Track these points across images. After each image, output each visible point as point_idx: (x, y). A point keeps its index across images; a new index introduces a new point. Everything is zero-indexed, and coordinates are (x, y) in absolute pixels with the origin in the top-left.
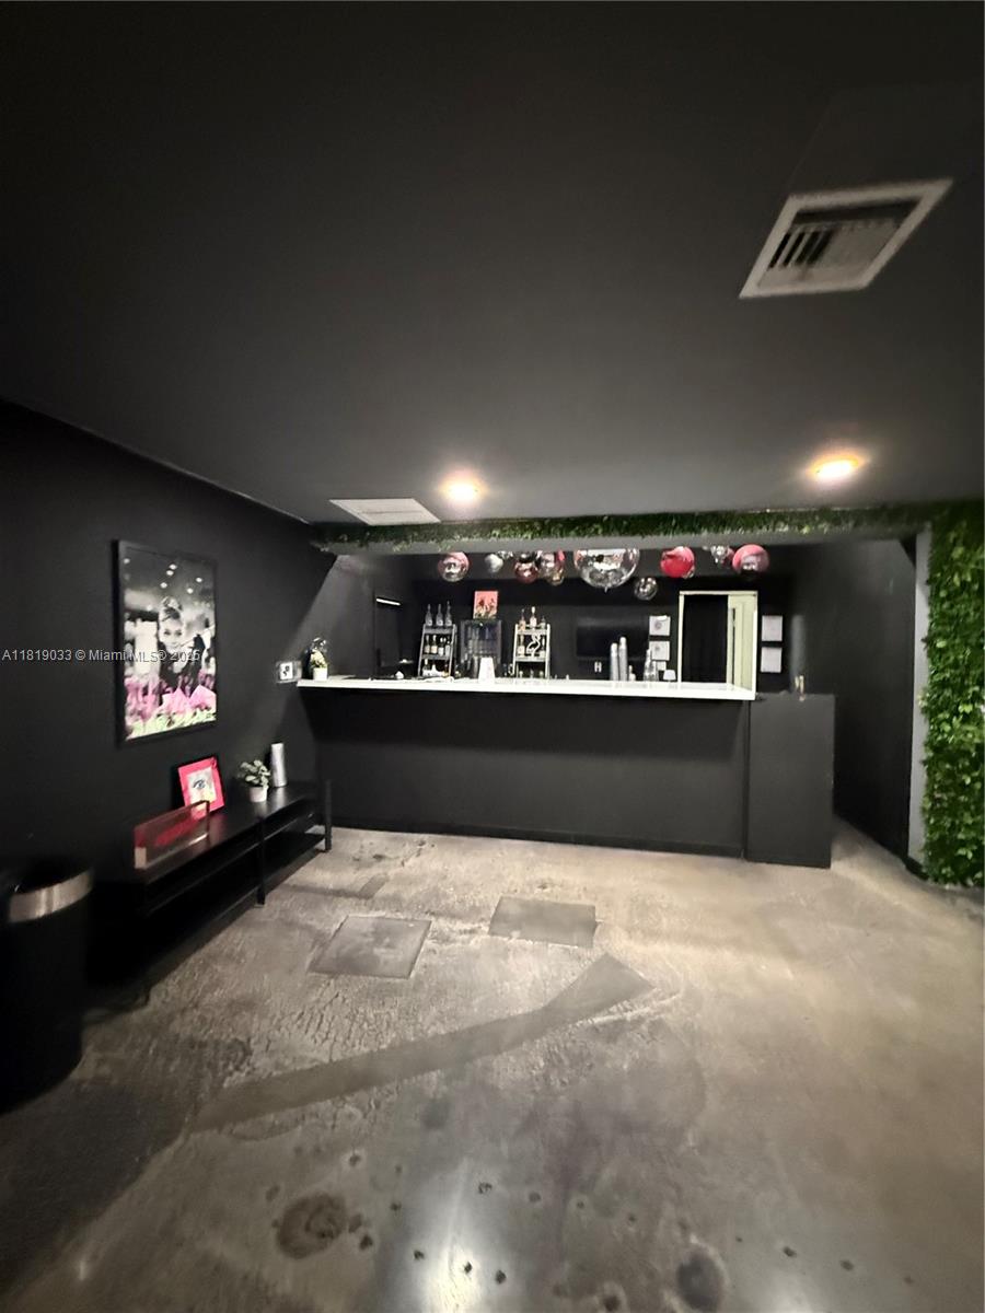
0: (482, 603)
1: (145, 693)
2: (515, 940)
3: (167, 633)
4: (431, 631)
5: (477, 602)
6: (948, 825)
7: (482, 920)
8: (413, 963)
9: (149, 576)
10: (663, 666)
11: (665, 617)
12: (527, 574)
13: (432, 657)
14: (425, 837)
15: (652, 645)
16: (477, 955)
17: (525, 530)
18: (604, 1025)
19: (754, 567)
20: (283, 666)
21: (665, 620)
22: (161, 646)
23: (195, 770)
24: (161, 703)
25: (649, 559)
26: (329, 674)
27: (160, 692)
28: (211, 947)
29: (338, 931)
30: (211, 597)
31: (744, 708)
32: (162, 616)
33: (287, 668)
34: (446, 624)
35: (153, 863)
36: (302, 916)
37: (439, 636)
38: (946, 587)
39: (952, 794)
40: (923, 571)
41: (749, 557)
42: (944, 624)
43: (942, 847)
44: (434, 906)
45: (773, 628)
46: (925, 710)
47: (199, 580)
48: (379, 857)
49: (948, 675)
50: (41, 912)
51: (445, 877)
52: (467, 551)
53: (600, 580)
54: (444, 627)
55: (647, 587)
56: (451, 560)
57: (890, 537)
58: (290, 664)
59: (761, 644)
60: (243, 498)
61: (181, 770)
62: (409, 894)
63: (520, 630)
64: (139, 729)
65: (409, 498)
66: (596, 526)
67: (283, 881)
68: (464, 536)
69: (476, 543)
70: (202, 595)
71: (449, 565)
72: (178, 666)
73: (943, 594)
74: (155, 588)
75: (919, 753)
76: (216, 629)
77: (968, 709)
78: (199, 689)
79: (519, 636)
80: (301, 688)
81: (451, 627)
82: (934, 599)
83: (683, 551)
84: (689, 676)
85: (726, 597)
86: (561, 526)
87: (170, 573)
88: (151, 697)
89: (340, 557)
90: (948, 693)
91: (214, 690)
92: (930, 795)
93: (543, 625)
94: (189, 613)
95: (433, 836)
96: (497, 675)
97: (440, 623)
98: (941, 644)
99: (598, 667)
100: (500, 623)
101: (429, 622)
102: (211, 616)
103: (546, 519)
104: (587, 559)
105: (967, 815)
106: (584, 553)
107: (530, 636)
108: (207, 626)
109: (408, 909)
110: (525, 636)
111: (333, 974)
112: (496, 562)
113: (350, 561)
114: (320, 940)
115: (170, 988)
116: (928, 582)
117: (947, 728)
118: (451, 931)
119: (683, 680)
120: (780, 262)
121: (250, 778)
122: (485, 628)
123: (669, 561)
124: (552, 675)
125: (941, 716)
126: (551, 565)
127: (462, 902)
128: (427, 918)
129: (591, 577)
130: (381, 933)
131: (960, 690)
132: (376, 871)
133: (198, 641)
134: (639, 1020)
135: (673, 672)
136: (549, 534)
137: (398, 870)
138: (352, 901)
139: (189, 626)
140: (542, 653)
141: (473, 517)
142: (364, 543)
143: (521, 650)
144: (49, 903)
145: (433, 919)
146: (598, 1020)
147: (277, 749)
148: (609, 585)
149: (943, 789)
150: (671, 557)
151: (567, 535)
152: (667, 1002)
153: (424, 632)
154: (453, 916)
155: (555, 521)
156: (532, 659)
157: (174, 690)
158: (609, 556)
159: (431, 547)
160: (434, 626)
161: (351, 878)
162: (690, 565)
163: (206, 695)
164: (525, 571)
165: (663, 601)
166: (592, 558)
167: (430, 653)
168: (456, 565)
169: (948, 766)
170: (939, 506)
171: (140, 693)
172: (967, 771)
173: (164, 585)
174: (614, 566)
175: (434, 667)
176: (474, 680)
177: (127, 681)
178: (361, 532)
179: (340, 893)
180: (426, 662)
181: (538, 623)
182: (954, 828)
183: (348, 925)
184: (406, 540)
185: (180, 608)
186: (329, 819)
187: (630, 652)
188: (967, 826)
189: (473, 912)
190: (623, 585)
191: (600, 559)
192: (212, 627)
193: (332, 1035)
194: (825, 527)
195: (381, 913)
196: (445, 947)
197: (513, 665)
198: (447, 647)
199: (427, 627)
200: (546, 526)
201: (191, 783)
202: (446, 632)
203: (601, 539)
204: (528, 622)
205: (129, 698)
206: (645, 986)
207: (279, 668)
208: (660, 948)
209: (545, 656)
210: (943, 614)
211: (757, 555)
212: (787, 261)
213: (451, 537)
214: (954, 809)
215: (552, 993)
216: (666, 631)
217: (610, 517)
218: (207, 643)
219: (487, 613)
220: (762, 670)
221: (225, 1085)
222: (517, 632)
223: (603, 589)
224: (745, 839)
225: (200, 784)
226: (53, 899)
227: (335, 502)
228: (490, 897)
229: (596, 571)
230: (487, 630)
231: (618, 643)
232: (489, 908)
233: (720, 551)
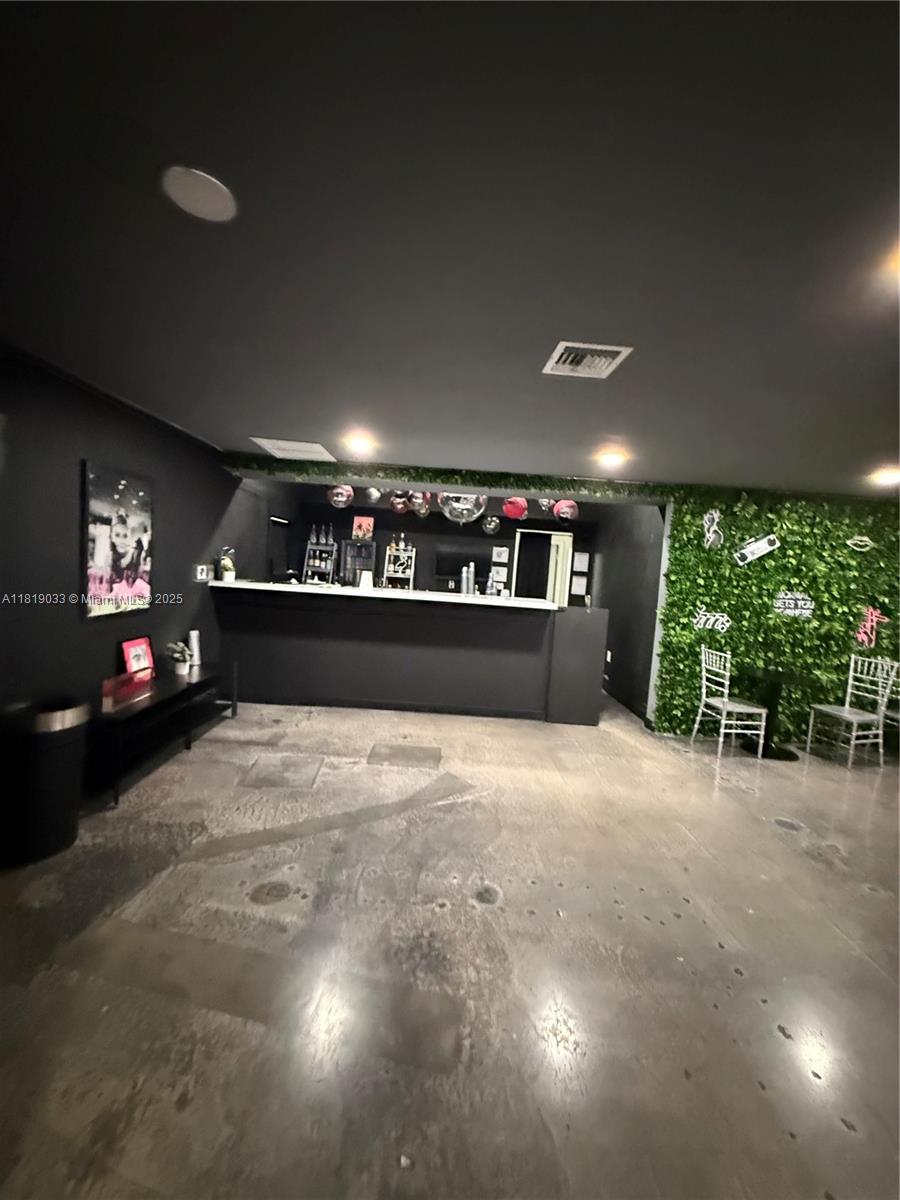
0: (360, 527)
1: (101, 582)
2: (386, 766)
3: (118, 535)
4: (315, 548)
5: (355, 526)
6: (668, 695)
7: (362, 756)
8: (314, 780)
9: (107, 490)
10: (501, 586)
11: (505, 549)
12: (400, 506)
13: (314, 570)
14: (313, 708)
15: (494, 569)
16: (359, 774)
17: (403, 475)
18: (443, 806)
19: (569, 517)
20: (199, 568)
21: (505, 551)
22: (113, 547)
23: (134, 646)
24: (111, 590)
25: (494, 503)
26: (237, 578)
27: (112, 582)
28: (152, 777)
29: (253, 765)
30: (149, 509)
31: (552, 615)
32: (114, 521)
33: (202, 570)
34: (327, 542)
35: (117, 708)
36: (223, 757)
37: (321, 552)
38: (679, 541)
39: (672, 675)
40: (667, 531)
41: (565, 508)
42: (675, 565)
43: (664, 710)
44: (323, 749)
45: (582, 562)
46: (662, 621)
47: (141, 494)
48: (277, 722)
49: (676, 598)
50: (57, 727)
51: (331, 733)
52: (354, 485)
53: (458, 517)
54: (326, 544)
55: (492, 524)
56: (339, 490)
57: (653, 504)
58: (204, 567)
59: (574, 573)
60: (177, 429)
61: (125, 645)
62: (306, 742)
63: (390, 551)
64: (97, 610)
65: (316, 443)
66: (456, 477)
67: (201, 735)
68: (356, 474)
69: (362, 480)
70: (144, 506)
71: (337, 495)
72: (125, 562)
73: (677, 545)
74: (109, 499)
75: (657, 649)
76: (152, 535)
77: (684, 620)
78: (139, 582)
79: (390, 556)
80: (212, 587)
81: (333, 545)
82: (672, 548)
83: (521, 501)
84: (521, 593)
85: (550, 535)
86: (431, 474)
87: (121, 487)
88: (105, 586)
89: (245, 480)
90: (675, 610)
91: (150, 583)
92: (660, 677)
93: (410, 548)
94: (135, 520)
95: (319, 708)
96: (375, 586)
97: (323, 541)
98: (673, 578)
99: (452, 585)
100: (374, 544)
101: (314, 540)
102: (148, 523)
103: (419, 468)
104: (448, 498)
105: (680, 688)
106: (446, 494)
107: (398, 556)
108: (146, 531)
109: (306, 751)
110: (395, 557)
111: (258, 787)
112: (375, 494)
113: (252, 484)
114: (244, 770)
115: (131, 799)
116: (670, 537)
117: (672, 632)
118: (340, 763)
119: (516, 595)
120: (561, 362)
121: (177, 655)
122: (361, 547)
123: (509, 505)
124: (415, 588)
125: (670, 625)
126: (420, 501)
127: (347, 747)
128: (321, 756)
129: (450, 513)
130: (286, 765)
131: (682, 608)
132: (276, 730)
133: (139, 543)
134: (466, 802)
135: (507, 591)
136: (422, 479)
137: (294, 729)
138: (260, 747)
139: (133, 530)
140: (408, 571)
141: (364, 461)
142: (271, 471)
143: (392, 567)
144: (63, 722)
145: (325, 756)
146: (440, 803)
147: (194, 635)
148: (464, 521)
149: (668, 672)
150: (510, 502)
151: (435, 481)
152: (485, 793)
153: (309, 547)
154: (338, 754)
155: (427, 470)
156: (400, 575)
157: (121, 581)
158: (465, 499)
159: (327, 480)
160: (318, 543)
161: (254, 734)
162: (524, 509)
163: (143, 587)
164: (399, 503)
165: (503, 536)
166: (452, 499)
167: (314, 566)
168: (343, 494)
169: (672, 657)
170: (680, 487)
171: (98, 581)
172: (681, 661)
173: (116, 497)
174: (468, 507)
175: (316, 577)
176: (357, 588)
177: (90, 571)
178: (268, 463)
179: (249, 743)
180: (310, 573)
181: (406, 546)
182: (672, 697)
183: (261, 762)
184: (308, 474)
185: (127, 516)
186: (235, 698)
187: (477, 574)
188: (680, 696)
189: (356, 752)
190: (475, 521)
191: (458, 500)
192: (149, 533)
193: (263, 817)
194: (610, 493)
195: (285, 754)
196: (336, 772)
197: (384, 580)
198: (329, 562)
199: (312, 544)
200: (418, 473)
201: (131, 656)
202: (328, 549)
203: (460, 487)
204: (397, 545)
205: (90, 585)
206: (472, 787)
207: (196, 570)
208: (484, 769)
209: (410, 573)
210: (676, 559)
211: (571, 507)
212: (565, 362)
213: (344, 474)
214: (672, 686)
215: (411, 792)
216: (504, 559)
217: (467, 471)
218: (146, 545)
219: (365, 535)
220: (573, 592)
221: (194, 842)
222: (388, 552)
223: (459, 523)
224: (546, 707)
225: (138, 657)
226: (65, 720)
227: (255, 440)
228: (368, 744)
229: (455, 509)
230: (363, 550)
231: (468, 567)
232: (366, 750)
233: (544, 502)
